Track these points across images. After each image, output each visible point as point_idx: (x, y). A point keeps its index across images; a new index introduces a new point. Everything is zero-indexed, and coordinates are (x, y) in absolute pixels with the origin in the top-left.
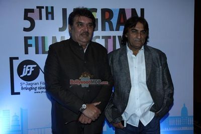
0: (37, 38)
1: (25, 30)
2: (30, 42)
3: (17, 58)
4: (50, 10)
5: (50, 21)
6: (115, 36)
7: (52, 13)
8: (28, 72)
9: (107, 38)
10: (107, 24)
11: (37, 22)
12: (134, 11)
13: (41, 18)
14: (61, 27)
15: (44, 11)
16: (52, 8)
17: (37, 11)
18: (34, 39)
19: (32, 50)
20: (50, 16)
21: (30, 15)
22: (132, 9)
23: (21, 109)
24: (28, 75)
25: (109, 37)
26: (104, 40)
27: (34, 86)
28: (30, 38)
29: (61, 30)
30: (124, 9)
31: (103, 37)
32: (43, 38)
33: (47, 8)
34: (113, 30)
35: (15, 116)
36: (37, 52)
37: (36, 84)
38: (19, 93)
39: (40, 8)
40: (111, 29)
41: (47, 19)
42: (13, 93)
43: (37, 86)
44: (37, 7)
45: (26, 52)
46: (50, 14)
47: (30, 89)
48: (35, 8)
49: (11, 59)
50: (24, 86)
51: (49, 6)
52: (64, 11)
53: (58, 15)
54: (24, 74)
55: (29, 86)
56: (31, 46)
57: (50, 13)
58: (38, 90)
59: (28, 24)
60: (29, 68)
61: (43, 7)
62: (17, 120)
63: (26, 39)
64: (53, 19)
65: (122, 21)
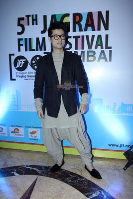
0: (26, 39)
1: (19, 33)
2: (21, 42)
3: (13, 55)
4: (35, 18)
5: (35, 26)
6: (84, 36)
7: (36, 20)
8: (21, 64)
9: (76, 38)
10: (77, 26)
11: (26, 27)
12: (100, 13)
13: (28, 25)
14: (43, 30)
15: (30, 18)
16: (36, 15)
17: (26, 18)
18: (24, 40)
19: (23, 48)
20: (35, 22)
21: (21, 22)
22: (98, 12)
23: (17, 91)
24: (21, 66)
25: (79, 37)
26: (74, 39)
27: (24, 75)
28: (22, 39)
29: (43, 32)
30: (92, 12)
31: (74, 37)
32: (30, 39)
33: (33, 16)
34: (82, 31)
35: (13, 95)
36: (26, 50)
37: (25, 73)
38: (15, 80)
39: (28, 16)
41: (33, 24)
42: (12, 79)
43: (27, 75)
44: (26, 16)
45: (19, 50)
46: (35, 20)
47: (22, 77)
48: (25, 17)
49: (10, 55)
50: (18, 75)
51: (34, 14)
52: (45, 17)
53: (40, 20)
54: (18, 66)
55: (21, 75)
56: (22, 45)
58: (27, 78)
59: (20, 29)
60: (21, 61)
61: (30, 16)
62: (14, 98)
63: (19, 40)
64: (37, 24)
65: (90, 23)
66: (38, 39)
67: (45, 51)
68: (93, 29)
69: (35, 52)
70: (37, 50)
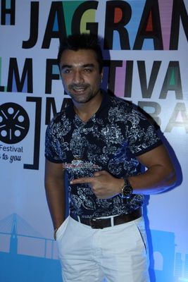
4: (8, 7)
5: (8, 27)
10: (116, 34)
14: (27, 38)
16: (13, 1)
20: (8, 16)
25: (119, 63)
29: (27, 45)
34: (129, 49)
40: (125, 45)
41: (3, 23)
46: (9, 13)
52: (35, 8)
57: (8, 11)
64: (13, 23)
65: (150, 27)
66: (13, 62)
67: (30, 95)
68: (159, 46)
69: (5, 93)
70: (10, 90)
